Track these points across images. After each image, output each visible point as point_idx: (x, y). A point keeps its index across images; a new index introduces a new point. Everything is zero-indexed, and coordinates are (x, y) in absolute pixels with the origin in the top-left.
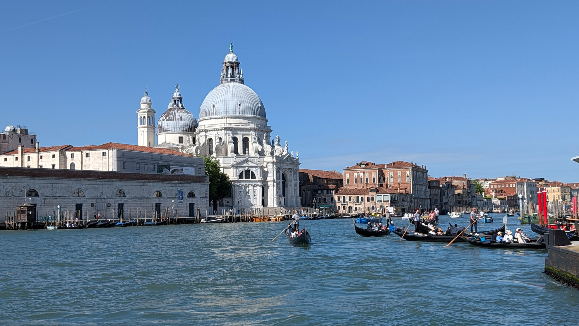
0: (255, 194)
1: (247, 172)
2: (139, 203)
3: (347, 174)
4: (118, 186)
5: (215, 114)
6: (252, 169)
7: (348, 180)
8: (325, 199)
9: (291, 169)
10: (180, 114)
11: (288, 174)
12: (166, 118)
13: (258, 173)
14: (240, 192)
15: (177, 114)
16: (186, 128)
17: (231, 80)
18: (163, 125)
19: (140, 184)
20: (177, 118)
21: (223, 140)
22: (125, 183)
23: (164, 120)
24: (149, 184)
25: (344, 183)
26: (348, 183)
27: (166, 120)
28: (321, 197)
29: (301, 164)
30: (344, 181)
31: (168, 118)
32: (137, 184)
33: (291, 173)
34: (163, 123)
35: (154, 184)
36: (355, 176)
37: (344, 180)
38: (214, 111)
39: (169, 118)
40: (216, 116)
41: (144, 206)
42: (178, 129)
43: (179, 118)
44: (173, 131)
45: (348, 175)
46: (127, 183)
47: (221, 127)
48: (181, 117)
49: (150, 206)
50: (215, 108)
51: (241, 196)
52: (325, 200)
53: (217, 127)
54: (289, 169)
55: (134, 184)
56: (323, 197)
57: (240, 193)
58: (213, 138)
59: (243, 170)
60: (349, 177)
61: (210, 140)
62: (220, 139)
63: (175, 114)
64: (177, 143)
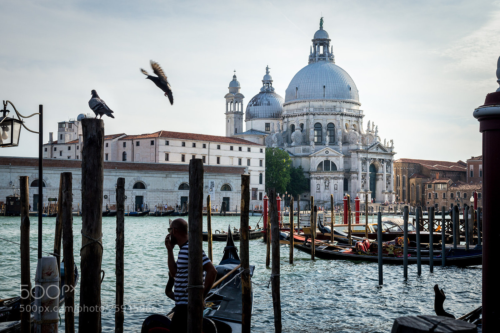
0: (336, 188)
1: (327, 162)
2: (161, 195)
3: (470, 165)
4: (136, 177)
5: (297, 98)
6: (332, 159)
7: (472, 172)
8: (436, 194)
9: (383, 160)
10: (268, 98)
11: (378, 165)
12: (253, 103)
13: (340, 163)
14: (318, 185)
15: (264, 98)
16: (274, 114)
17: (319, 59)
18: (250, 111)
19: (162, 175)
20: (264, 102)
21: (305, 128)
22: (144, 175)
23: (251, 105)
24: (173, 176)
25: (467, 176)
26: (472, 175)
27: (253, 105)
28: (431, 192)
29: (396, 153)
30: (467, 174)
31: (255, 103)
32: (159, 175)
33: (383, 164)
34: (250, 108)
35: (179, 176)
36: (480, 168)
37: (467, 172)
38: (296, 95)
39: (257, 103)
40: (299, 100)
41: (167, 199)
42: (265, 115)
43: (267, 102)
44: (260, 117)
45: (472, 167)
46: (147, 175)
47: (303, 112)
48: (269, 102)
49: (174, 199)
50: (298, 91)
51: (319, 189)
52: (436, 196)
53: (300, 113)
54: (380, 159)
55: (155, 175)
56: (434, 192)
57: (318, 187)
58: (295, 124)
59: (323, 159)
60: (473, 169)
61: (293, 126)
62: (302, 125)
63: (263, 98)
64: (264, 130)
